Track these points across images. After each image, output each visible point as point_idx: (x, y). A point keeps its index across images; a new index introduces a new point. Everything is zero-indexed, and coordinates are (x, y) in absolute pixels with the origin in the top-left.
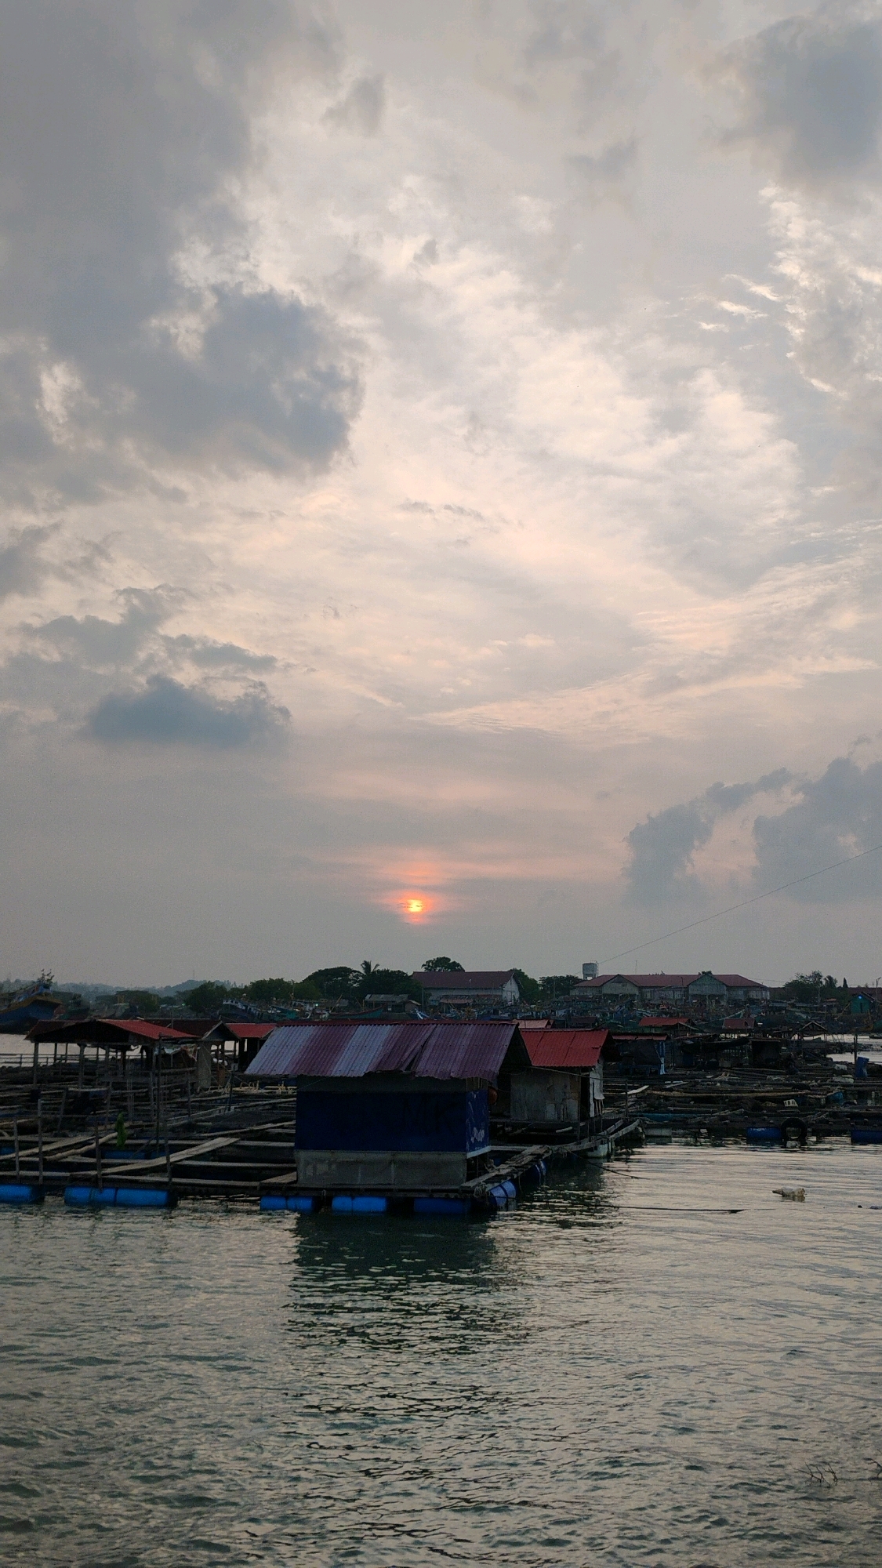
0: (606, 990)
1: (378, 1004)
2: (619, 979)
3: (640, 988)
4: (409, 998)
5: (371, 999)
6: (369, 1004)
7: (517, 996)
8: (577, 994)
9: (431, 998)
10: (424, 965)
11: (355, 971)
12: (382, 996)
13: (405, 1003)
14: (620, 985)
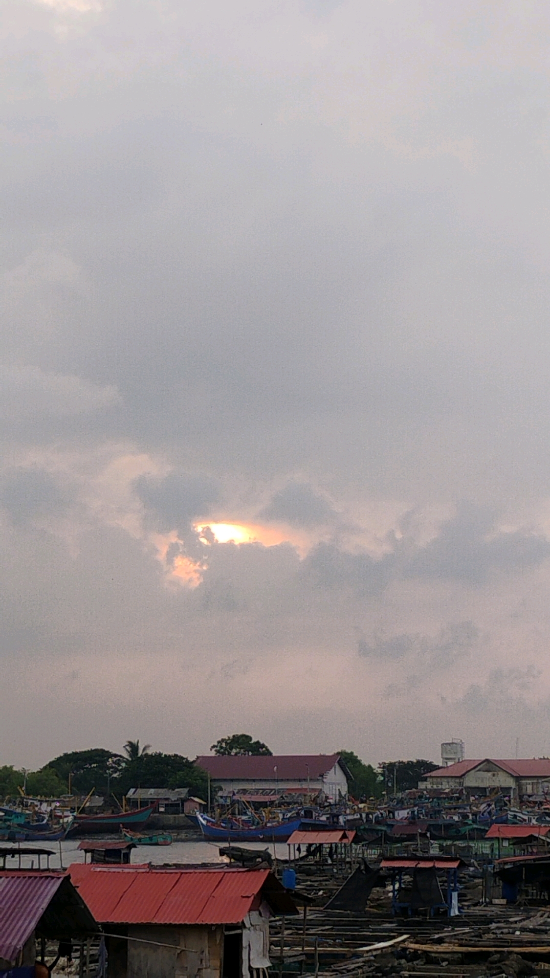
0: (471, 781)
1: (144, 803)
2: (489, 765)
3: (518, 779)
4: (190, 794)
5: (135, 796)
6: (133, 803)
7: (344, 790)
8: (429, 786)
9: (220, 794)
10: (214, 746)
11: (116, 756)
12: (152, 791)
13: (183, 801)
14: (490, 774)
